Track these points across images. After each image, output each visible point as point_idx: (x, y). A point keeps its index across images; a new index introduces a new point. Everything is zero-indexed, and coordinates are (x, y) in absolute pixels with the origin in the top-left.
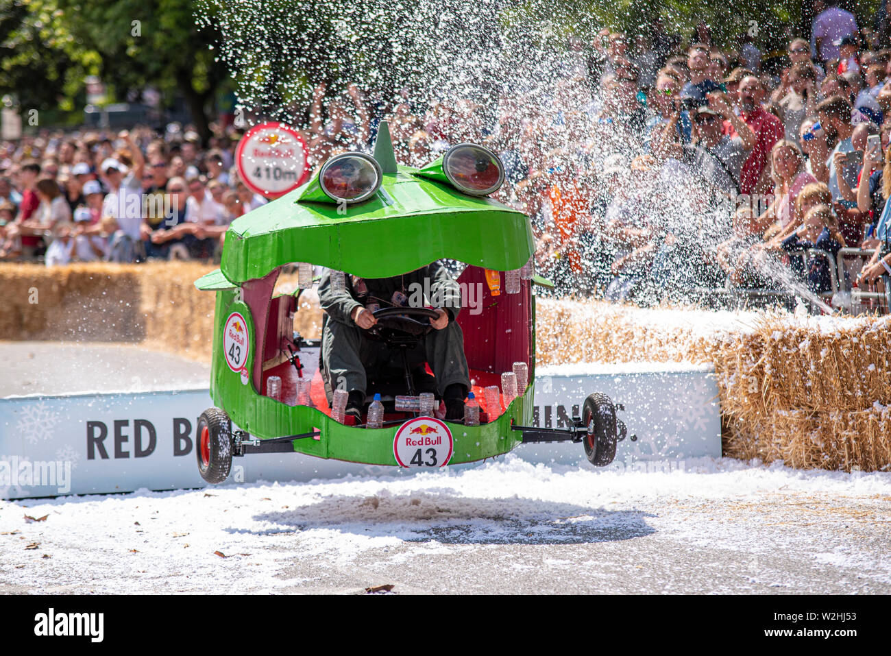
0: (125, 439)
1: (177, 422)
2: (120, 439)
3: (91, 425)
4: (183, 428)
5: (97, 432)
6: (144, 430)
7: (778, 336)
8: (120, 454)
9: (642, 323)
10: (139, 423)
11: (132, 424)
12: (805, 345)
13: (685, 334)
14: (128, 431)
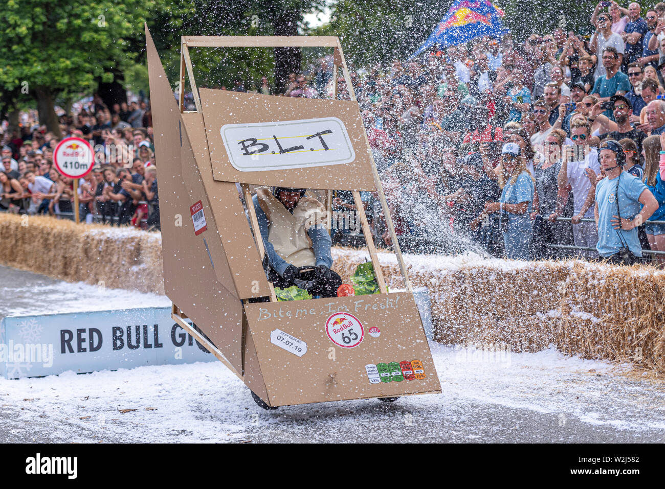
0: (84, 340)
1: (115, 330)
2: (81, 340)
3: (63, 332)
4: (118, 334)
5: (67, 336)
6: (95, 335)
7: (474, 272)
8: (81, 349)
10: (92, 331)
11: (87, 331)
12: (492, 278)
14: (85, 336)
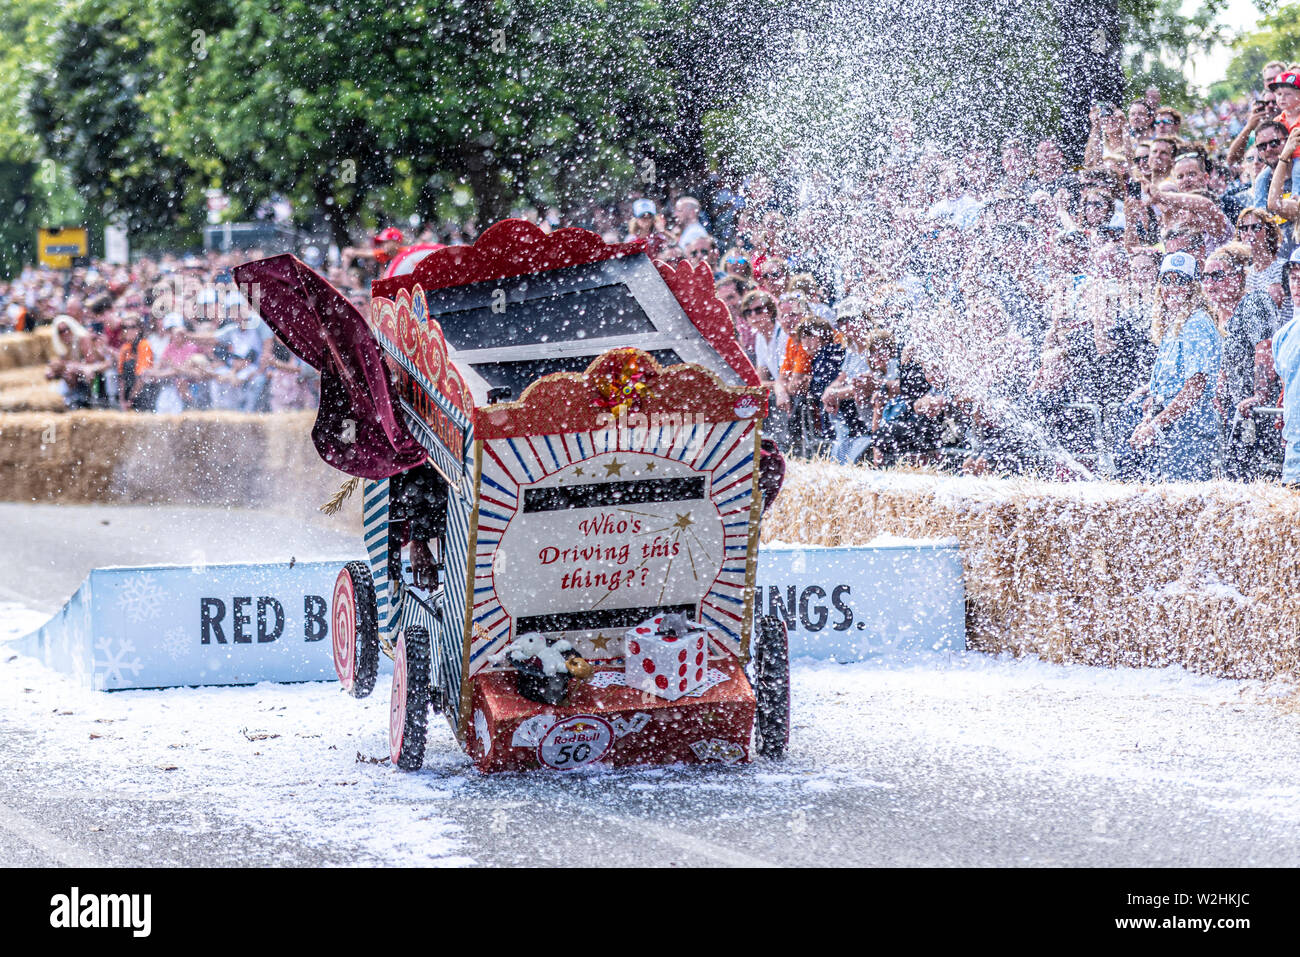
0: (247, 620)
2: (239, 621)
3: (206, 603)
4: (316, 608)
5: (213, 611)
6: (269, 609)
8: (240, 638)
9: (875, 489)
10: (264, 602)
11: (255, 602)
13: (925, 501)
14: (249, 611)
